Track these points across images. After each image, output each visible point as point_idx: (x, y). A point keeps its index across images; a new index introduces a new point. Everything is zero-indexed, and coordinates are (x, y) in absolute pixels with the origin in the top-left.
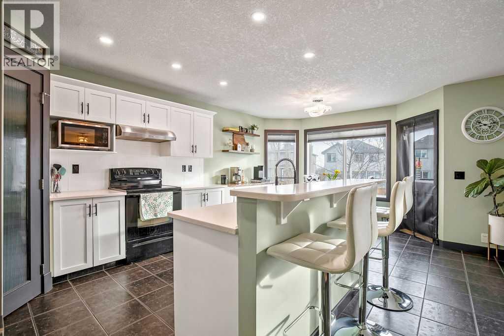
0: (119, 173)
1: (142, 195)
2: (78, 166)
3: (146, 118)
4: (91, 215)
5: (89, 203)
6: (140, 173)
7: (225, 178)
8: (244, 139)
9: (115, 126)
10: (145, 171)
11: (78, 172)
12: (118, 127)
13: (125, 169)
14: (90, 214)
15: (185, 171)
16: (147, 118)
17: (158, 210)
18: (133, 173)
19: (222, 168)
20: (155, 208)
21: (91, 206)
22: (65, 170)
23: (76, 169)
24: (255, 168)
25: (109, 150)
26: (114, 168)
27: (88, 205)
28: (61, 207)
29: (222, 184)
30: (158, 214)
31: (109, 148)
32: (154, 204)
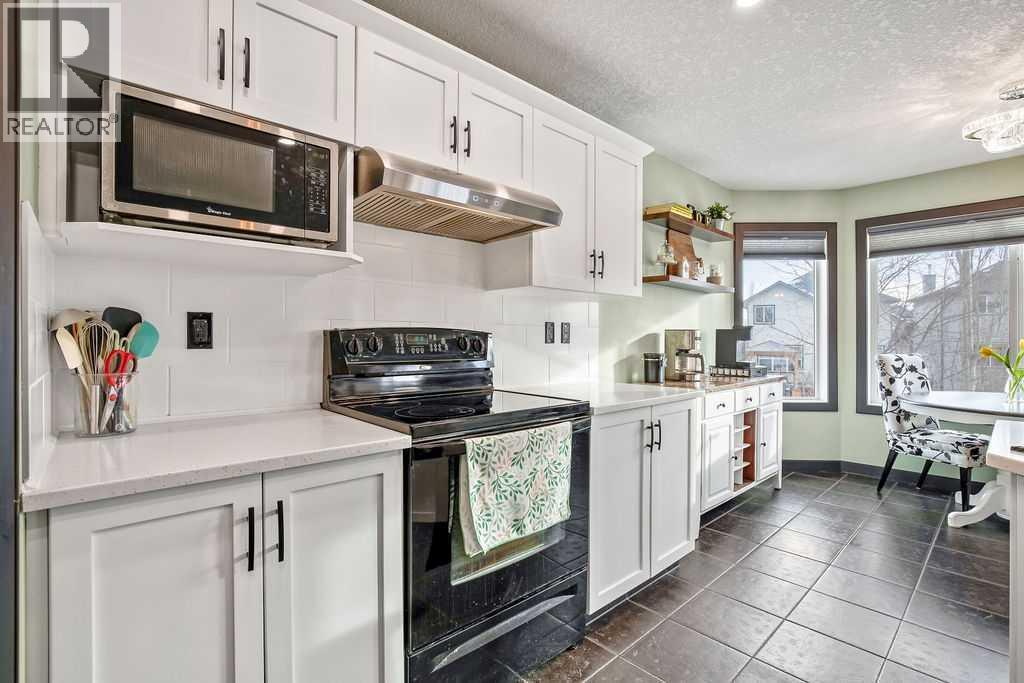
0: (360, 349)
1: (470, 443)
2: (208, 317)
3: (459, 136)
4: (257, 560)
5: (245, 497)
6: (427, 347)
7: (658, 365)
8: (691, 247)
9: (350, 156)
10: (443, 341)
11: (208, 344)
12: (363, 159)
13: (380, 331)
14: (251, 555)
15: (553, 342)
16: (462, 137)
17: (526, 502)
18: (407, 347)
19: (644, 334)
20: (515, 494)
21: (257, 513)
22: (157, 333)
23: (199, 331)
24: (719, 332)
25: (330, 245)
26: (340, 326)
27: (241, 512)
28: (94, 538)
29: (647, 381)
30: (526, 521)
31: (332, 236)
32: (511, 481)
